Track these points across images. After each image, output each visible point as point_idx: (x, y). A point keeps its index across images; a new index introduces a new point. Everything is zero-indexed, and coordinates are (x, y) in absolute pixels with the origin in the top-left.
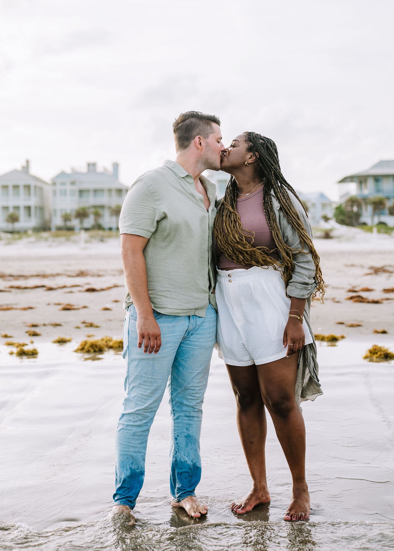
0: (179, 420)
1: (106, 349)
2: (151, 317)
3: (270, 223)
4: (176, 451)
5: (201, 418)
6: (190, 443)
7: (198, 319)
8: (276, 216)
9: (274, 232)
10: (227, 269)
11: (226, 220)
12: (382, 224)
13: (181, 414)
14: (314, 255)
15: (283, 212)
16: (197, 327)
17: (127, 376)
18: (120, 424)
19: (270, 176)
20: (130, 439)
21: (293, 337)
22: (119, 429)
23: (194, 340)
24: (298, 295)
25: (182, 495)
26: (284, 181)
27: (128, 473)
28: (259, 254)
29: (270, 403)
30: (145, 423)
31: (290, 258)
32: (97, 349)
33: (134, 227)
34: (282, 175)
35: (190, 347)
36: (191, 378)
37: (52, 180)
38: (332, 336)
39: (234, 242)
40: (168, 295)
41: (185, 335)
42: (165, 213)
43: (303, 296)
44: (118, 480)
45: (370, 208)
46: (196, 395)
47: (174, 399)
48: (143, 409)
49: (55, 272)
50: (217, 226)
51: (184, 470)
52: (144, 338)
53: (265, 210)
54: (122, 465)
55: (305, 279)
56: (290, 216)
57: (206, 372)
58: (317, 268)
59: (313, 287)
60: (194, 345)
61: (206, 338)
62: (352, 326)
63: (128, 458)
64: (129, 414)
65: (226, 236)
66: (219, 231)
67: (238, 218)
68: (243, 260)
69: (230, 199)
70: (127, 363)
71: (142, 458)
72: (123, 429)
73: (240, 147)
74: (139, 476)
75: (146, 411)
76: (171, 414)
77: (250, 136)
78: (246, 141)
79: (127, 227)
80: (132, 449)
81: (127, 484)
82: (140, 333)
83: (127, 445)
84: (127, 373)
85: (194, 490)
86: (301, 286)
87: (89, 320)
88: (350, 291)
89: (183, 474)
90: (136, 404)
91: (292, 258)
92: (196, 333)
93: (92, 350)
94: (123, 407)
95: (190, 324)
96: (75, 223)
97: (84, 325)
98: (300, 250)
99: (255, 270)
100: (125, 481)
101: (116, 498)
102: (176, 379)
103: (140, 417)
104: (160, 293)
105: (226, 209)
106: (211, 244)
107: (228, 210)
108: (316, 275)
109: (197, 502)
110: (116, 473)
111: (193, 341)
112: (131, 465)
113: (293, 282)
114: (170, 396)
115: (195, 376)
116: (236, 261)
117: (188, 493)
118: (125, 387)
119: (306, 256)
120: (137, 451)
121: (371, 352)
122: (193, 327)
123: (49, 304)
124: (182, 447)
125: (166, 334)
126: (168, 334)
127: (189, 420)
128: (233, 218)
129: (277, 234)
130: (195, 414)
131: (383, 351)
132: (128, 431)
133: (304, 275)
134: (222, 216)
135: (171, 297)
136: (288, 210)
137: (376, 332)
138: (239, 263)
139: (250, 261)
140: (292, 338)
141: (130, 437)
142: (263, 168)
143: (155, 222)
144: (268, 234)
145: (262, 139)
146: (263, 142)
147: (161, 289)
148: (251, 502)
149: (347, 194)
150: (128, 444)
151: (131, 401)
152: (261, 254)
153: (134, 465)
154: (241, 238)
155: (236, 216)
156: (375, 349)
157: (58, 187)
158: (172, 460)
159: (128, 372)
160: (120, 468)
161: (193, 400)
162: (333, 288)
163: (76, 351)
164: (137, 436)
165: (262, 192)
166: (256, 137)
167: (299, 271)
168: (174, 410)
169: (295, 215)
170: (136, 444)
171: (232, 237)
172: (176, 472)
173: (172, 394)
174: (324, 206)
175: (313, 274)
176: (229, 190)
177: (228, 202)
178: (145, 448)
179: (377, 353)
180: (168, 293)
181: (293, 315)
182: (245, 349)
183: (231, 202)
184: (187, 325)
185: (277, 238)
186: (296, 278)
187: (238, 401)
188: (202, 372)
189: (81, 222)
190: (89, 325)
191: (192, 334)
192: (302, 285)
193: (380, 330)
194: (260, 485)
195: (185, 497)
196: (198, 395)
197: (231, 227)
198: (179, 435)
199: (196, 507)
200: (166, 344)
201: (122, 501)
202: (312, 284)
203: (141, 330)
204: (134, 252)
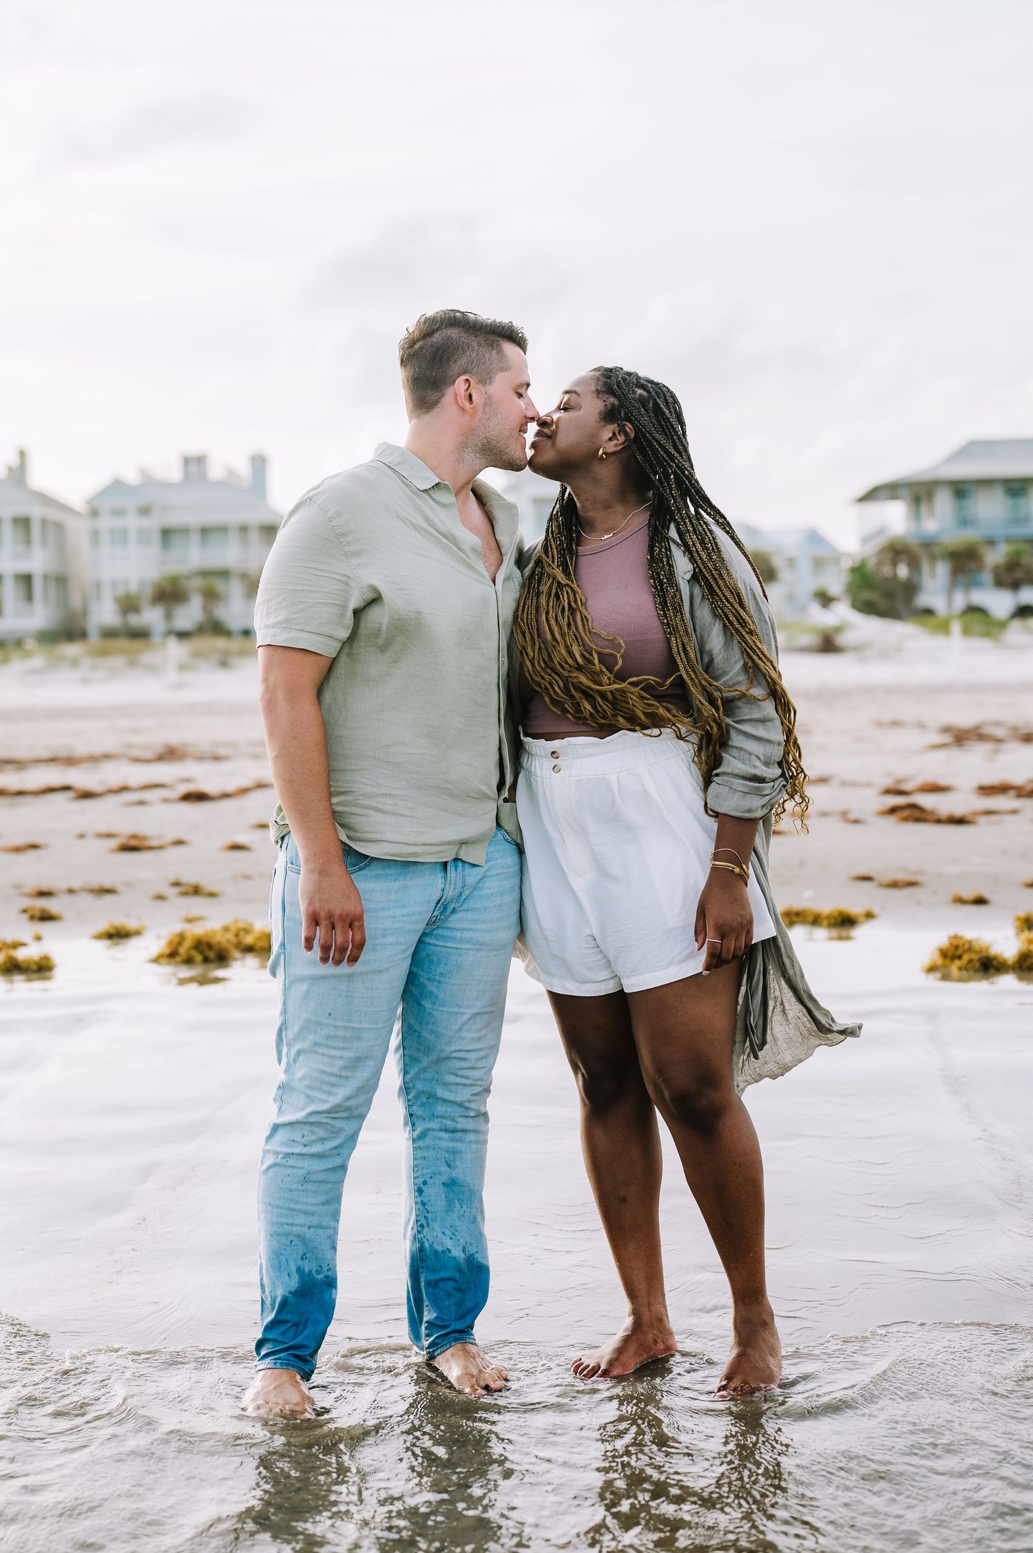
0: (428, 1141)
1: (237, 954)
2: (337, 870)
3: (665, 615)
4: (422, 1224)
5: (486, 1133)
6: (457, 1201)
7: (468, 870)
8: (681, 597)
9: (676, 640)
10: (549, 737)
11: (548, 606)
12: (975, 611)
13: (431, 1125)
14: (781, 701)
15: (700, 586)
16: (467, 893)
17: (282, 1024)
18: (269, 1151)
19: (663, 487)
20: (296, 1190)
21: (720, 922)
22: (265, 1166)
23: (459, 925)
24: (736, 810)
25: (438, 1341)
26: (703, 501)
27: (292, 1283)
28: (637, 699)
29: (667, 1094)
30: (336, 1148)
31: (717, 710)
32: (211, 955)
33: (293, 627)
34: (698, 484)
35: (448, 945)
36: (455, 1027)
37: (88, 502)
38: (841, 913)
39: (570, 666)
40: (387, 808)
41: (436, 913)
42: (374, 589)
43: (749, 811)
44: (268, 1302)
45: (942, 570)
46: (470, 1073)
47: (411, 1085)
48: (328, 1112)
49: (97, 750)
50: (523, 622)
51: (442, 1275)
52: (317, 924)
53: (652, 581)
54: (277, 1261)
55: (755, 766)
56: (718, 596)
57: (494, 1012)
58: (787, 737)
59: (775, 787)
60: (461, 941)
61: (491, 921)
62: (894, 885)
63: (291, 1242)
64: (291, 1124)
65: (547, 650)
66: (528, 635)
67: (581, 600)
68: (591, 714)
69: (557, 548)
70: (281, 987)
71: (328, 1242)
72: (275, 1165)
73: (582, 410)
74: (323, 1292)
75: (335, 1115)
76: (406, 1124)
77: (610, 378)
78: (598, 392)
79: (273, 627)
80: (301, 1219)
81: (292, 1313)
82: (307, 912)
83: (287, 1209)
84: (281, 1014)
85: (471, 1327)
86: (743, 785)
87: (190, 878)
88: (889, 792)
89: (441, 1285)
90: (308, 1097)
91: (721, 710)
92: (466, 906)
93: (199, 958)
94: (275, 1108)
95: (448, 883)
96: (152, 617)
97: (176, 890)
98: (743, 688)
99: (624, 739)
100: (284, 1303)
101: (263, 1352)
102: (416, 1030)
103: (321, 1133)
104: (367, 802)
105: (549, 575)
106: (504, 669)
107: (554, 579)
108: (784, 756)
109: (478, 1360)
110: (262, 1285)
111: (458, 929)
112: (300, 1263)
113: (724, 773)
114: (401, 1077)
115: (466, 1023)
116: (573, 715)
117: (456, 1334)
118: (279, 1053)
119: (759, 706)
120: (314, 1222)
121: (944, 954)
122: (457, 892)
123: (82, 836)
124: (436, 1213)
125: (383, 909)
126: (389, 909)
127: (452, 1140)
128: (566, 601)
129: (683, 644)
130: (469, 1124)
131: (976, 952)
132: (289, 1171)
133: (753, 757)
134: (538, 594)
135: (396, 811)
136: (715, 579)
137: (960, 901)
138: (580, 722)
139: (611, 718)
140: (717, 923)
141: (294, 1186)
142: (645, 465)
143: (350, 614)
144: (660, 646)
145: (643, 387)
146: (645, 393)
147: (369, 790)
148: (625, 1358)
149: (881, 531)
150: (291, 1206)
151: (294, 1089)
152: (642, 698)
153: (308, 1260)
154: (587, 655)
155: (575, 595)
156: (957, 947)
157: (105, 522)
158: (411, 1247)
159: (284, 1012)
160: (271, 1270)
161: (462, 1087)
162: (844, 784)
163: (156, 960)
164: (314, 1182)
165: (645, 531)
166: (624, 380)
167: (740, 746)
168: (411, 1115)
169: (732, 593)
170: (311, 1205)
171: (563, 651)
172: (422, 1280)
173: (405, 1073)
174: (819, 564)
175: (778, 753)
176: (555, 524)
177: (553, 558)
178: (336, 1215)
179: (960, 957)
180: (387, 800)
181: (722, 863)
182: (598, 950)
183: (560, 558)
184: (440, 887)
185: (683, 657)
186: (731, 763)
187: (582, 1091)
188: (486, 1013)
189: (169, 616)
190: (190, 890)
191: (454, 911)
192: (747, 782)
193: (969, 894)
194: (650, 1311)
195: (448, 1346)
196: (477, 1074)
197: (560, 627)
198: (429, 1181)
199: (475, 1372)
200: (383, 936)
201: (279, 1359)
202: (773, 781)
203: (310, 903)
204: (292, 693)
